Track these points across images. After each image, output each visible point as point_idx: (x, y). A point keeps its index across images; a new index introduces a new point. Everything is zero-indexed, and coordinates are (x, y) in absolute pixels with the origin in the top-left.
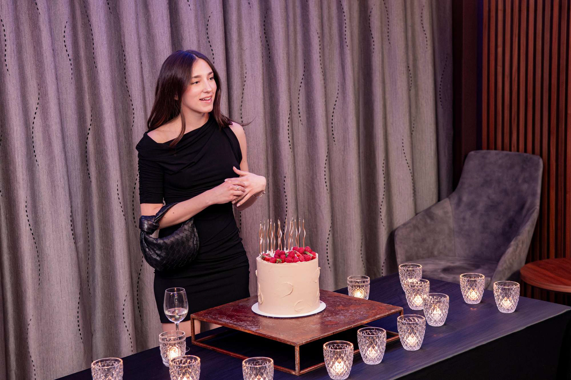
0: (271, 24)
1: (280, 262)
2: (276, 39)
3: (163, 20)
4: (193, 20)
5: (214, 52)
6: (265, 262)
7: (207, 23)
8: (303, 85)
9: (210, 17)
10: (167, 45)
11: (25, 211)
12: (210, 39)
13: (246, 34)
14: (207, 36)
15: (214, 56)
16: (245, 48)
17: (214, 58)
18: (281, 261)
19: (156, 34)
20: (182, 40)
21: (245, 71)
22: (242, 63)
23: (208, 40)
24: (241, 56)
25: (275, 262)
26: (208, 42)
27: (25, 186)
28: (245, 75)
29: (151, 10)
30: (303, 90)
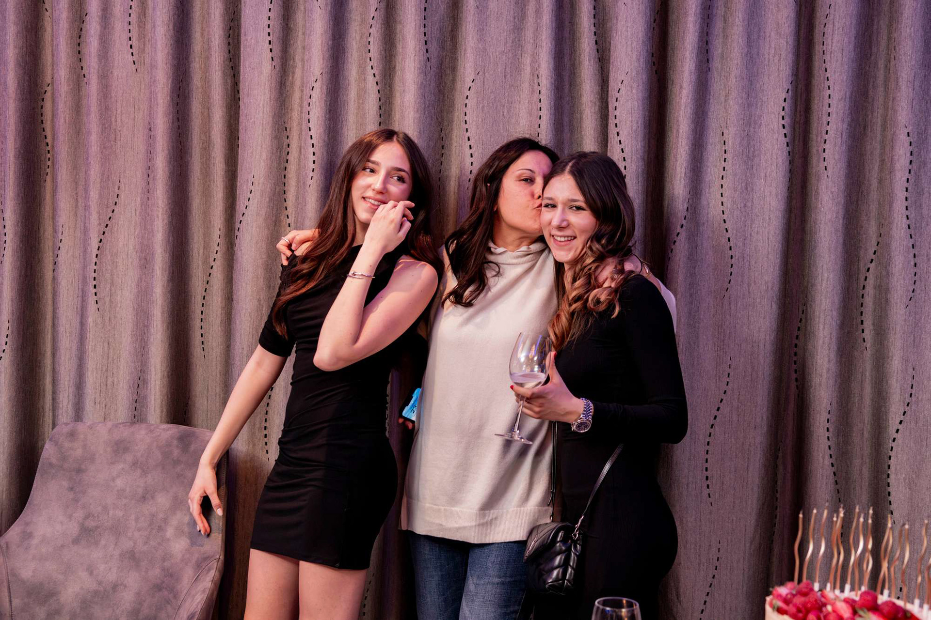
11: (826, 429)
27: (831, 382)
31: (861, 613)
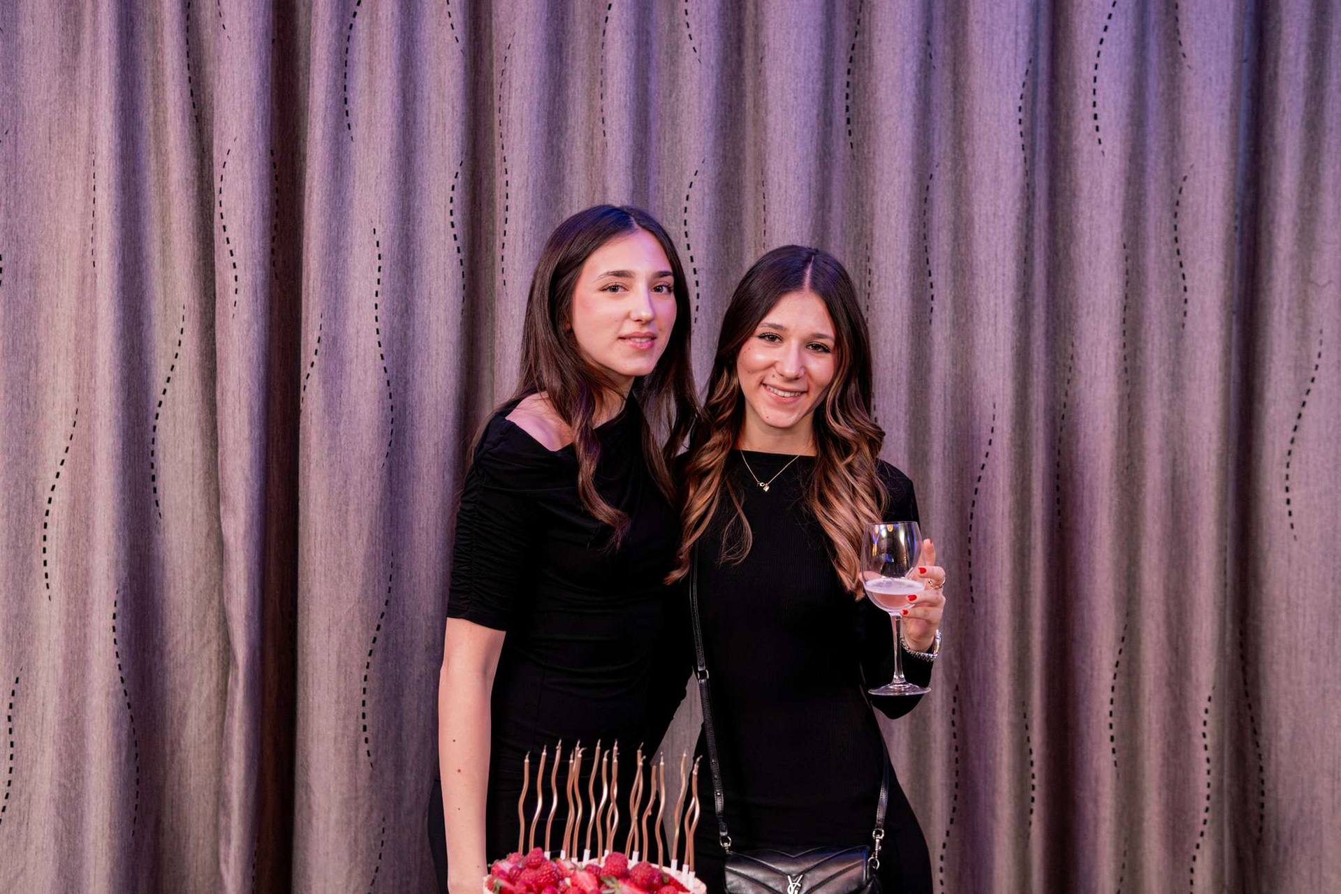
7: (1177, 197)
9: (1185, 179)
13: (1330, 237)
16: (1320, 281)
22: (1308, 324)
24: (1304, 302)
31: (609, 883)
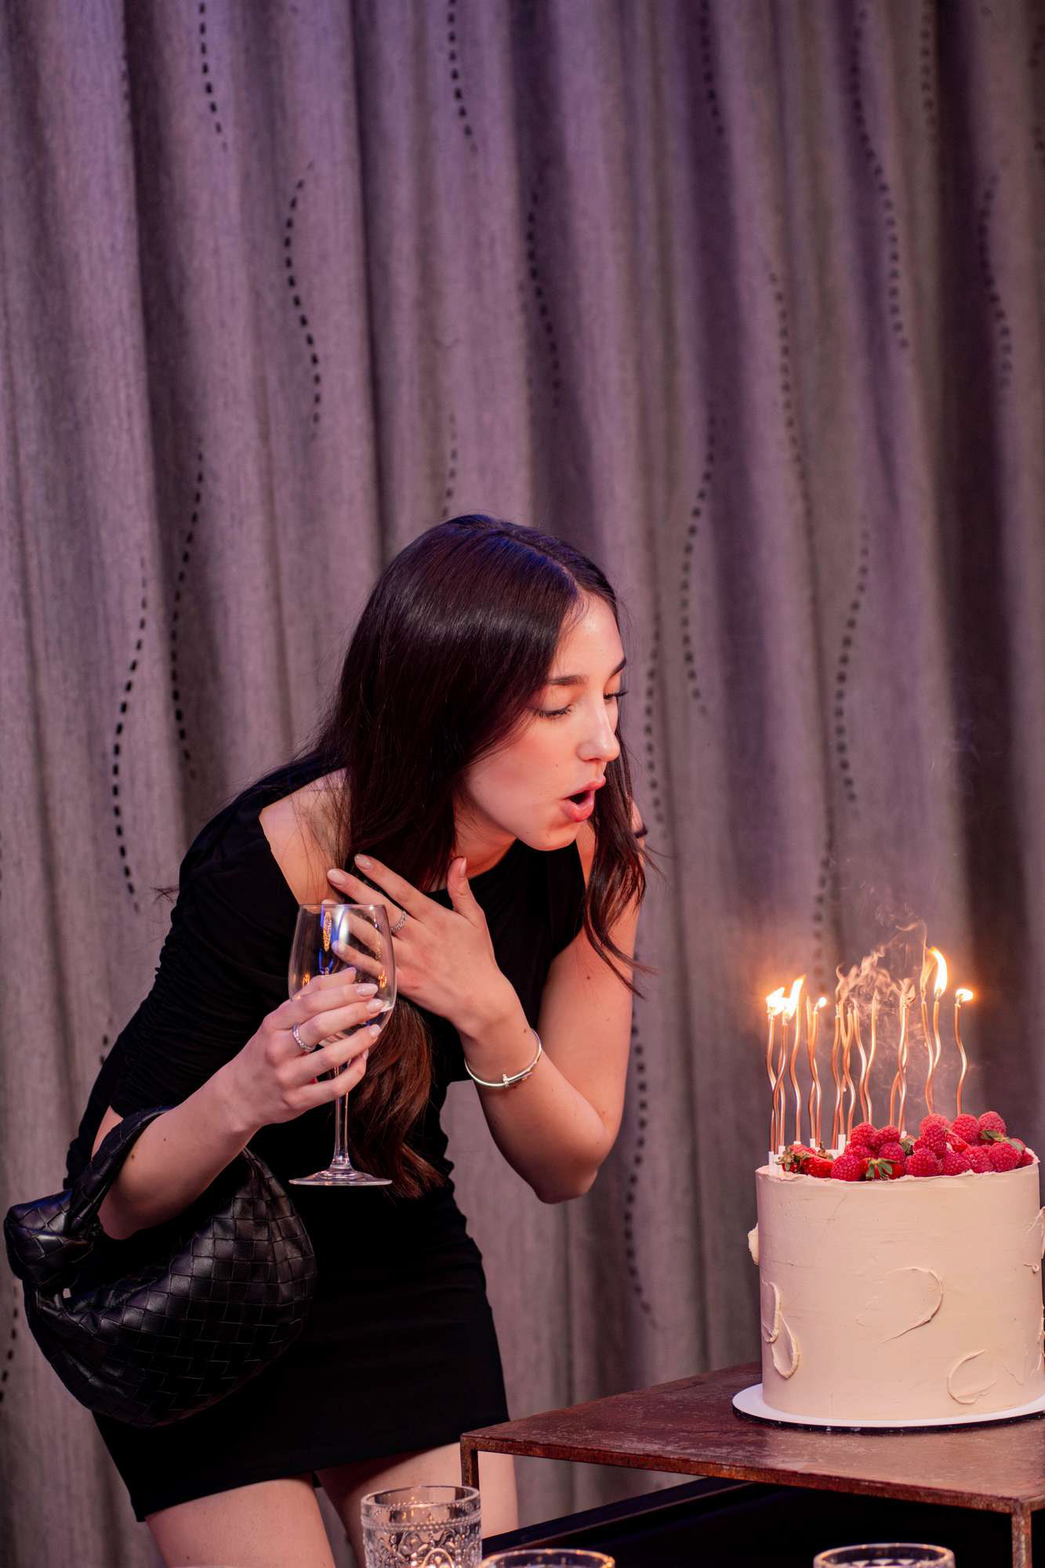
0: (564, 229)
1: (884, 1171)
2: (587, 298)
3: (108, 192)
4: (233, 194)
5: (319, 349)
6: (808, 1179)
7: (287, 213)
8: (703, 523)
9: (300, 185)
10: (125, 305)
12: (301, 290)
13: (454, 271)
14: (287, 274)
15: (320, 369)
16: (447, 340)
17: (317, 379)
18: (889, 1170)
19: (77, 256)
20: (182, 289)
21: (448, 446)
22: (438, 407)
23: (293, 292)
24: (430, 373)
25: (859, 1175)
26: (291, 303)
28: (451, 464)
29: (55, 144)
30: (703, 547)
